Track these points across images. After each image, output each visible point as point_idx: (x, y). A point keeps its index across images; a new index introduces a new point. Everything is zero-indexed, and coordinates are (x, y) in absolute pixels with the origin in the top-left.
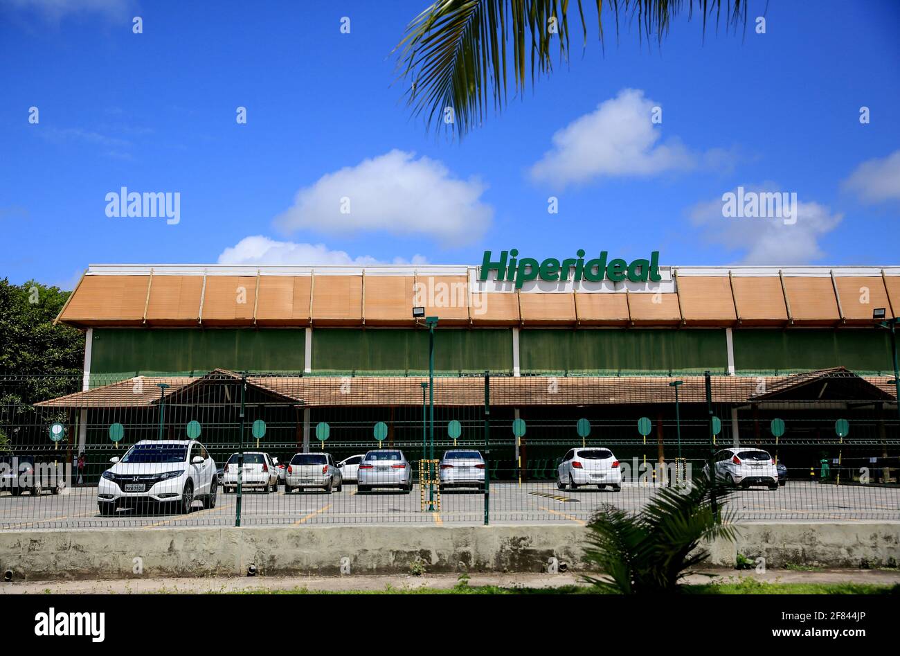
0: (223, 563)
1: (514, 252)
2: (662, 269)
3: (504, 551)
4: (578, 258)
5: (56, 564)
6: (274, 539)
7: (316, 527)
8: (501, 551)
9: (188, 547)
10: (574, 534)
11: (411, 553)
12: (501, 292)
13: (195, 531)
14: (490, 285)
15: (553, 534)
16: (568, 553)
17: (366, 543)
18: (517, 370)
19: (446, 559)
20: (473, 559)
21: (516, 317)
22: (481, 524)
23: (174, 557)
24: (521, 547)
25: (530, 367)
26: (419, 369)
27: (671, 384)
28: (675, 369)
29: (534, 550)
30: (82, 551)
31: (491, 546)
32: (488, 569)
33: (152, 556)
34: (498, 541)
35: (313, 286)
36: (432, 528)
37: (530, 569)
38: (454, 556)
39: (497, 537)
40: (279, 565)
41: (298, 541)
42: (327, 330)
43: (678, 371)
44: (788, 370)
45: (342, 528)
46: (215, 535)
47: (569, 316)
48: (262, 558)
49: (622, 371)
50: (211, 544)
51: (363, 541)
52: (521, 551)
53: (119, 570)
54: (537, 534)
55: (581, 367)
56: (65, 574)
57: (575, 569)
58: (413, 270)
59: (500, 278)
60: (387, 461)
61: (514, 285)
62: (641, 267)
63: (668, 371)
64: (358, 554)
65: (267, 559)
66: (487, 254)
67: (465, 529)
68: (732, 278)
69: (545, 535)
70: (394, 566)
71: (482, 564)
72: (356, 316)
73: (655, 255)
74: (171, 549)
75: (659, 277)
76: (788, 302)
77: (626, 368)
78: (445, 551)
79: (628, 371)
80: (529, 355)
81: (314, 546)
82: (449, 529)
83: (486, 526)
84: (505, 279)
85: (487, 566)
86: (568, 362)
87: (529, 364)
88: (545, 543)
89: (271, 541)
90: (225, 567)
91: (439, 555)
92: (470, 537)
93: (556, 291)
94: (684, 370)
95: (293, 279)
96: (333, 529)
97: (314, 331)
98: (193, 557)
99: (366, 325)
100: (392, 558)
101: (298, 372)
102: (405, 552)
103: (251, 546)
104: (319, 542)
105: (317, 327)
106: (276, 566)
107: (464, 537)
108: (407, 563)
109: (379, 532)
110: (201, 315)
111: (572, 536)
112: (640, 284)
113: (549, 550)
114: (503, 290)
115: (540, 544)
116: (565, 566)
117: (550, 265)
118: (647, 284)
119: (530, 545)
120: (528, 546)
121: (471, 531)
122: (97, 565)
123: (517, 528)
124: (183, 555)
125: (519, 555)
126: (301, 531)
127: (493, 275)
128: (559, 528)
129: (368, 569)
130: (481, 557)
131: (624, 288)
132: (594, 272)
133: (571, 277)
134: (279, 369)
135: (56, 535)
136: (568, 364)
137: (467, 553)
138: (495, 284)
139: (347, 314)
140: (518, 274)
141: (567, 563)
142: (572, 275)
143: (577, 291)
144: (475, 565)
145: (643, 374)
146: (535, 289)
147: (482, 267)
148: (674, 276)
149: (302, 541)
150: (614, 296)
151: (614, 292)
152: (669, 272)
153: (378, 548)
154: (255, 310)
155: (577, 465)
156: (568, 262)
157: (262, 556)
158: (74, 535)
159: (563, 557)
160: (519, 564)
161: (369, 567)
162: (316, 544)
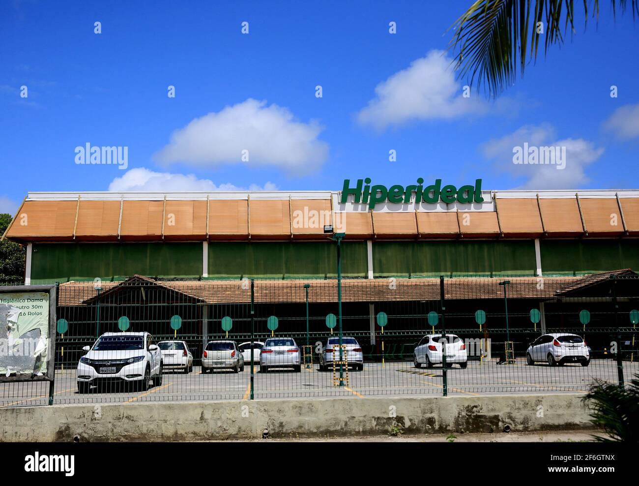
0: (243, 428)
1: (368, 181)
2: (484, 193)
3: (460, 416)
4: (418, 184)
5: (113, 431)
6: (282, 409)
7: (314, 399)
8: (459, 417)
9: (215, 416)
10: (514, 402)
11: (389, 418)
12: (357, 212)
13: (221, 404)
14: (349, 206)
15: (498, 402)
16: (510, 417)
17: (354, 411)
18: (371, 274)
19: (416, 423)
20: (437, 423)
21: (370, 232)
22: (440, 395)
23: (205, 424)
24: (474, 413)
25: (382, 272)
26: (294, 274)
27: (500, 284)
28: (495, 271)
29: (484, 415)
30: (133, 420)
31: (450, 414)
32: (449, 430)
33: (187, 424)
34: (456, 409)
35: (208, 208)
36: (405, 399)
37: (481, 430)
38: (422, 421)
39: (455, 405)
40: (286, 430)
41: (301, 411)
42: (219, 243)
43: (497, 273)
44: (583, 272)
45: (334, 400)
46: (236, 407)
47: (411, 230)
48: (273, 424)
49: (454, 273)
50: (233, 414)
51: (351, 410)
52: (474, 416)
53: (162, 435)
54: (486, 402)
55: (421, 271)
56: (120, 438)
57: (516, 430)
58: (288, 195)
59: (357, 201)
60: (282, 347)
61: (368, 206)
62: (468, 191)
63: (489, 273)
64: (347, 420)
65: (277, 425)
66: (347, 182)
67: (430, 399)
68: (539, 200)
69: (492, 404)
70: (376, 429)
71: (444, 427)
72: (243, 231)
73: (479, 182)
74: (202, 418)
75: (482, 199)
76: (583, 218)
77: (457, 271)
78: (415, 417)
79: (459, 273)
80: (380, 261)
81: (313, 414)
82: (418, 400)
83: (445, 397)
84: (361, 201)
85: (448, 428)
86: (411, 268)
87: (381, 268)
88: (492, 410)
89: (279, 411)
90: (244, 431)
91: (411, 420)
92: (434, 406)
93: (401, 211)
94: (503, 273)
95: (193, 202)
96: (327, 400)
97: (210, 244)
98: (219, 424)
99: (251, 239)
100: (374, 423)
101: (198, 276)
102: (384, 418)
103: (264, 415)
104: (317, 411)
105: (212, 241)
106: (284, 430)
107: (429, 406)
108: (386, 426)
109: (363, 403)
110: (120, 232)
111: (513, 404)
112: (466, 205)
113: (496, 415)
114: (359, 211)
115: (488, 411)
116: (508, 427)
117: (396, 190)
118: (472, 205)
119: (481, 411)
120: (479, 412)
121: (435, 401)
122: (145, 431)
123: (470, 398)
124: (212, 423)
125: (472, 419)
126: (302, 403)
127: (351, 199)
128: (503, 398)
129: (356, 432)
130: (444, 421)
131: (455, 208)
132: (431, 196)
133: (413, 200)
134: (182, 275)
135: (112, 407)
136: (412, 268)
137: (432, 418)
138: (353, 206)
139: (237, 230)
140: (371, 198)
141: (510, 426)
142: (413, 199)
143: (418, 211)
144: (439, 428)
145: (471, 276)
146: (384, 209)
147: (342, 193)
148: (494, 198)
149: (304, 411)
150: (446, 215)
151: (446, 211)
152: (490, 195)
153: (364, 415)
154: (163, 228)
155: (433, 348)
156: (410, 188)
157: (273, 422)
158: (126, 407)
159: (507, 420)
160: (473, 426)
161: (357, 430)
162: (315, 413)
